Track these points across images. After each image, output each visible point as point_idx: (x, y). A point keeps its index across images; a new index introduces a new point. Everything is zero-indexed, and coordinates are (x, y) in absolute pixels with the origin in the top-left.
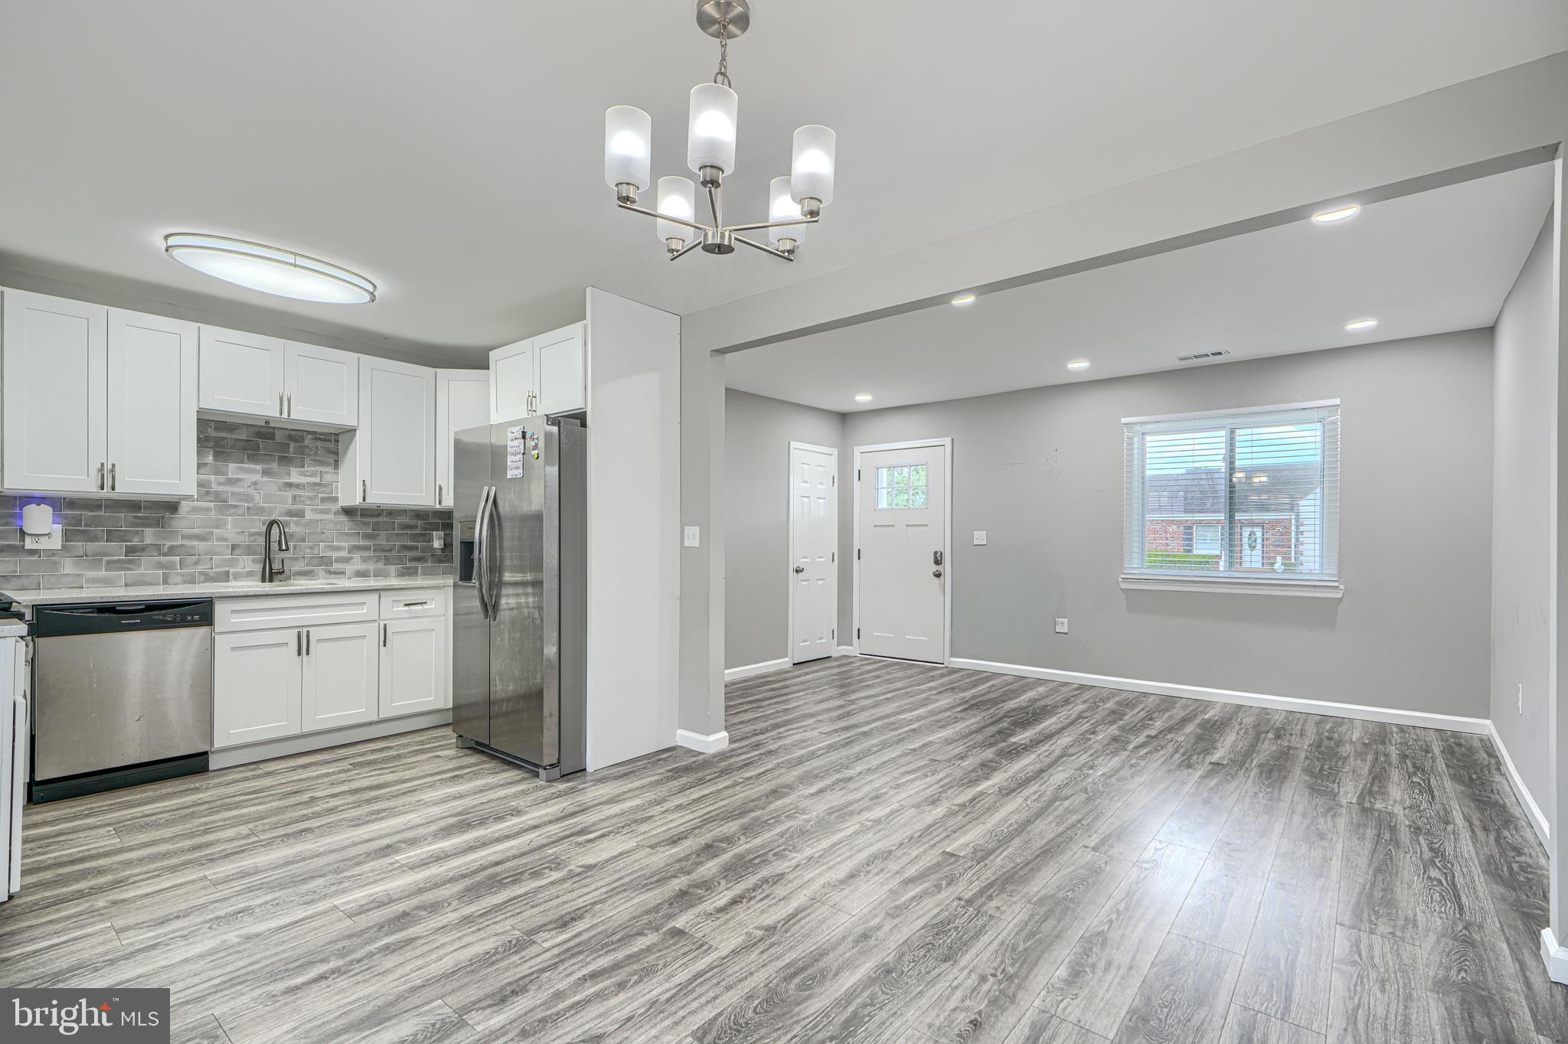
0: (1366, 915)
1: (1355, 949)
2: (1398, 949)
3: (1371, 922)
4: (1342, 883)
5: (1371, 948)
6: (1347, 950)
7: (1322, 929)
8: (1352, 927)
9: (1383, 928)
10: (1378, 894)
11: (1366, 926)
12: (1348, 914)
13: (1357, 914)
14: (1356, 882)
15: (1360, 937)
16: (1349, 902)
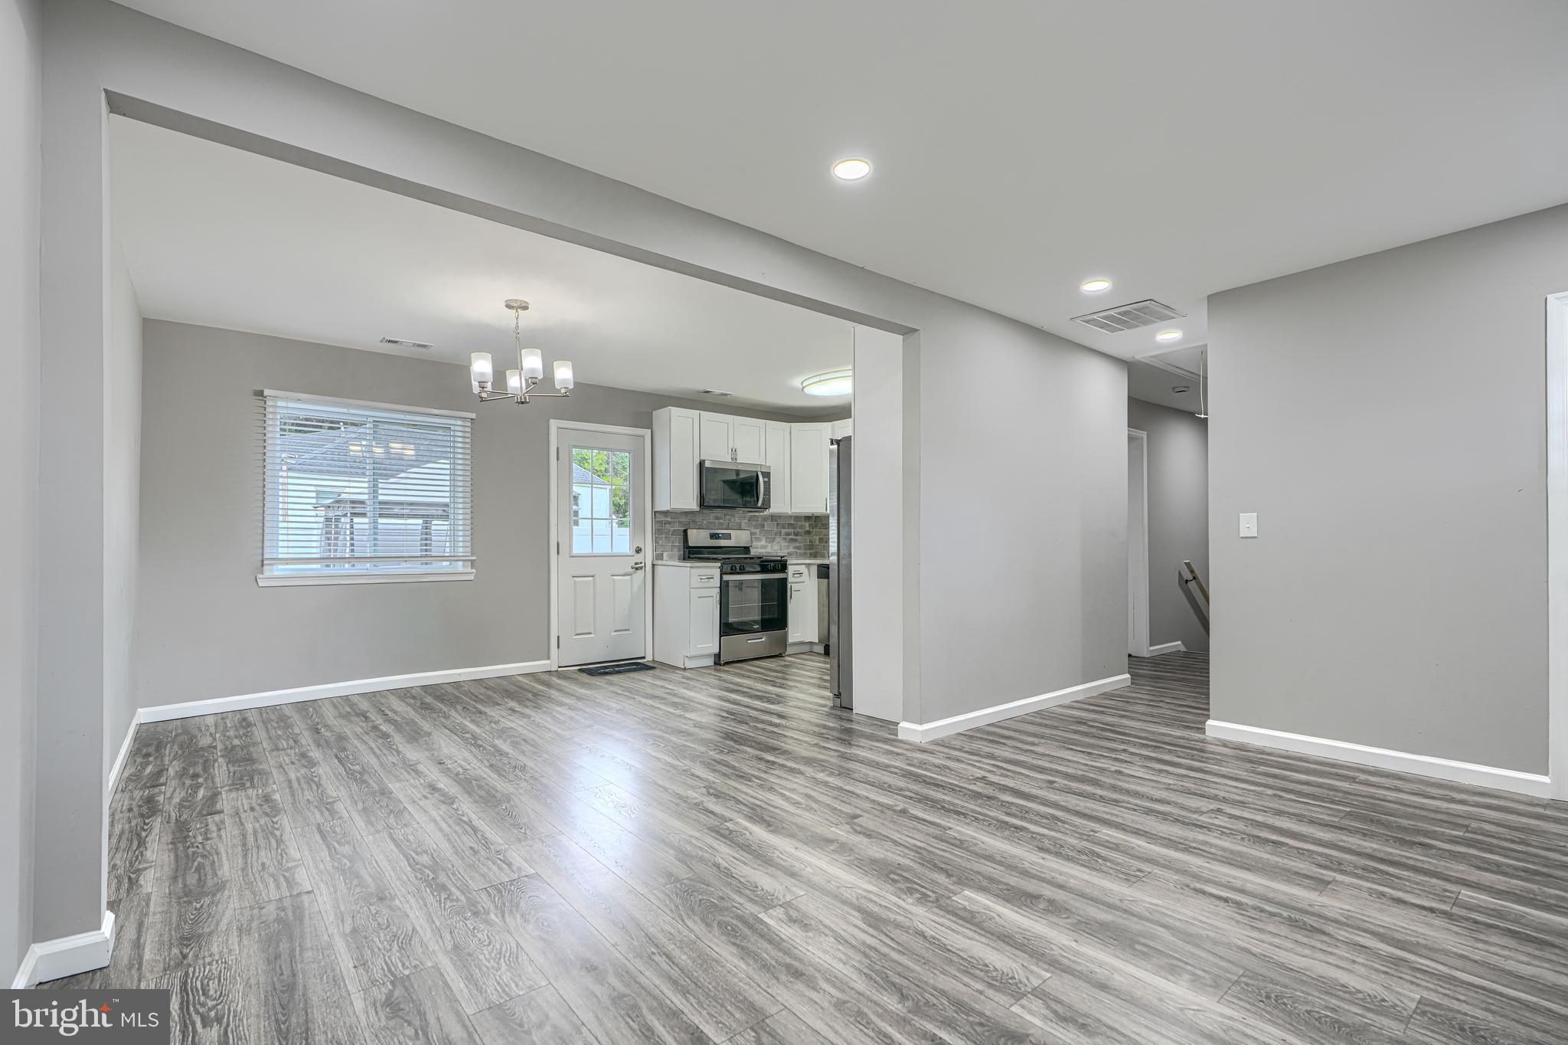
0: (290, 914)
1: (290, 879)
2: (255, 898)
3: (283, 909)
4: (326, 937)
5: (278, 887)
6: (296, 876)
7: (322, 881)
8: (298, 895)
9: (271, 908)
10: (284, 946)
11: (287, 903)
12: (306, 905)
13: (299, 912)
14: (312, 949)
15: (289, 891)
16: (310, 918)
